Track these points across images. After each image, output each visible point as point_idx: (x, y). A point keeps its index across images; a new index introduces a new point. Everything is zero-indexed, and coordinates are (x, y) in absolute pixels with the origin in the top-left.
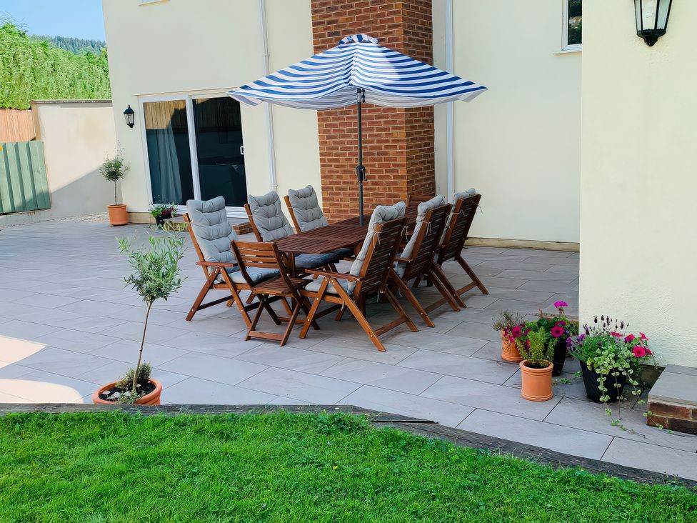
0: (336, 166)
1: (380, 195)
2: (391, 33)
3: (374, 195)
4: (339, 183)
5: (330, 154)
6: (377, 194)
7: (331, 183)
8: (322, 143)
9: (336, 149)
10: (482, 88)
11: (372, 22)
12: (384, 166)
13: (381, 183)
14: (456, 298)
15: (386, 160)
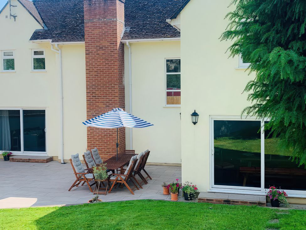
0: (93, 139)
1: (109, 148)
2: (114, 98)
3: (107, 148)
4: (94, 144)
5: (91, 135)
6: (108, 148)
7: (91, 144)
8: (88, 131)
9: (94, 133)
10: (153, 125)
11: (108, 95)
12: (111, 139)
13: (110, 145)
14: (145, 180)
15: (112, 137)
